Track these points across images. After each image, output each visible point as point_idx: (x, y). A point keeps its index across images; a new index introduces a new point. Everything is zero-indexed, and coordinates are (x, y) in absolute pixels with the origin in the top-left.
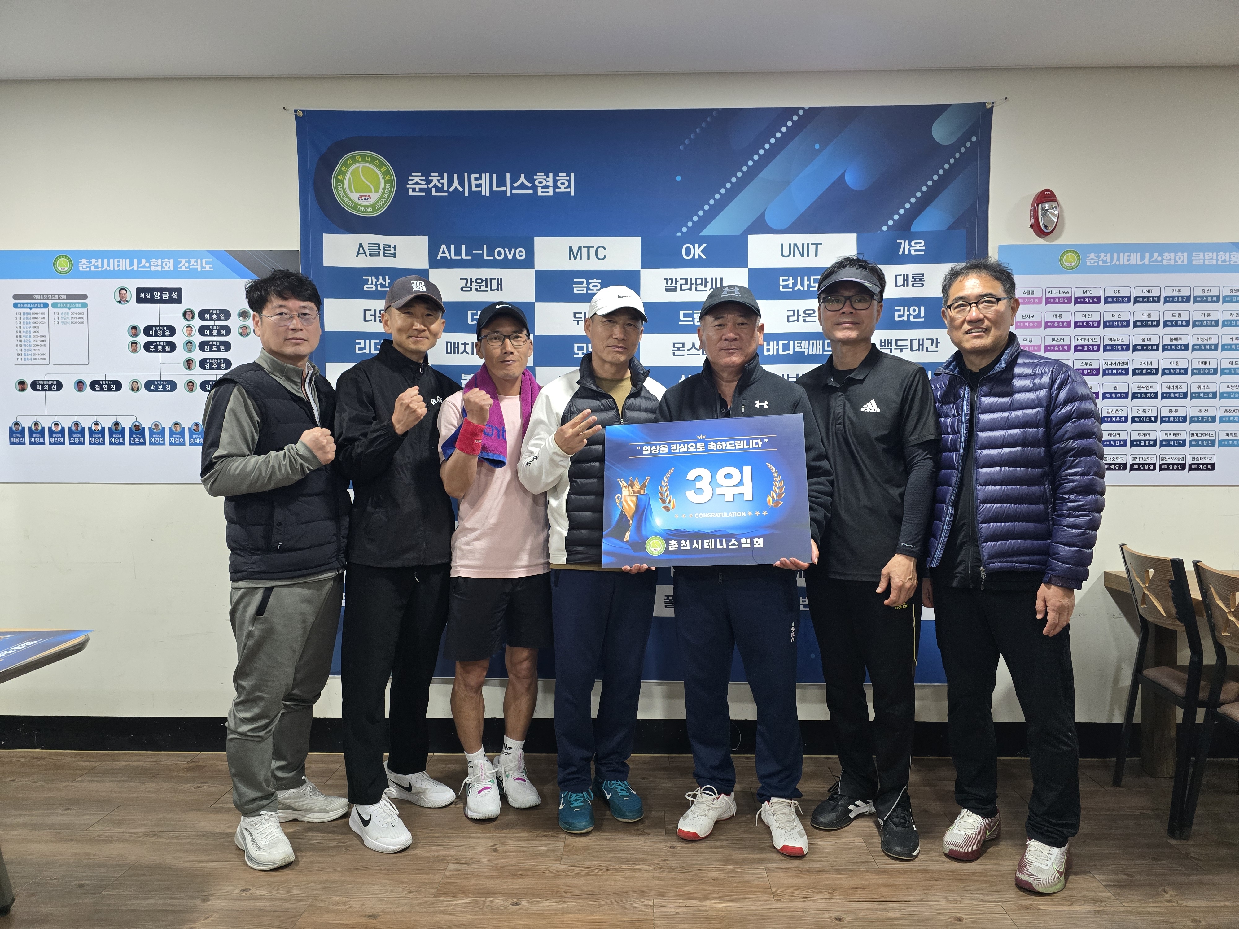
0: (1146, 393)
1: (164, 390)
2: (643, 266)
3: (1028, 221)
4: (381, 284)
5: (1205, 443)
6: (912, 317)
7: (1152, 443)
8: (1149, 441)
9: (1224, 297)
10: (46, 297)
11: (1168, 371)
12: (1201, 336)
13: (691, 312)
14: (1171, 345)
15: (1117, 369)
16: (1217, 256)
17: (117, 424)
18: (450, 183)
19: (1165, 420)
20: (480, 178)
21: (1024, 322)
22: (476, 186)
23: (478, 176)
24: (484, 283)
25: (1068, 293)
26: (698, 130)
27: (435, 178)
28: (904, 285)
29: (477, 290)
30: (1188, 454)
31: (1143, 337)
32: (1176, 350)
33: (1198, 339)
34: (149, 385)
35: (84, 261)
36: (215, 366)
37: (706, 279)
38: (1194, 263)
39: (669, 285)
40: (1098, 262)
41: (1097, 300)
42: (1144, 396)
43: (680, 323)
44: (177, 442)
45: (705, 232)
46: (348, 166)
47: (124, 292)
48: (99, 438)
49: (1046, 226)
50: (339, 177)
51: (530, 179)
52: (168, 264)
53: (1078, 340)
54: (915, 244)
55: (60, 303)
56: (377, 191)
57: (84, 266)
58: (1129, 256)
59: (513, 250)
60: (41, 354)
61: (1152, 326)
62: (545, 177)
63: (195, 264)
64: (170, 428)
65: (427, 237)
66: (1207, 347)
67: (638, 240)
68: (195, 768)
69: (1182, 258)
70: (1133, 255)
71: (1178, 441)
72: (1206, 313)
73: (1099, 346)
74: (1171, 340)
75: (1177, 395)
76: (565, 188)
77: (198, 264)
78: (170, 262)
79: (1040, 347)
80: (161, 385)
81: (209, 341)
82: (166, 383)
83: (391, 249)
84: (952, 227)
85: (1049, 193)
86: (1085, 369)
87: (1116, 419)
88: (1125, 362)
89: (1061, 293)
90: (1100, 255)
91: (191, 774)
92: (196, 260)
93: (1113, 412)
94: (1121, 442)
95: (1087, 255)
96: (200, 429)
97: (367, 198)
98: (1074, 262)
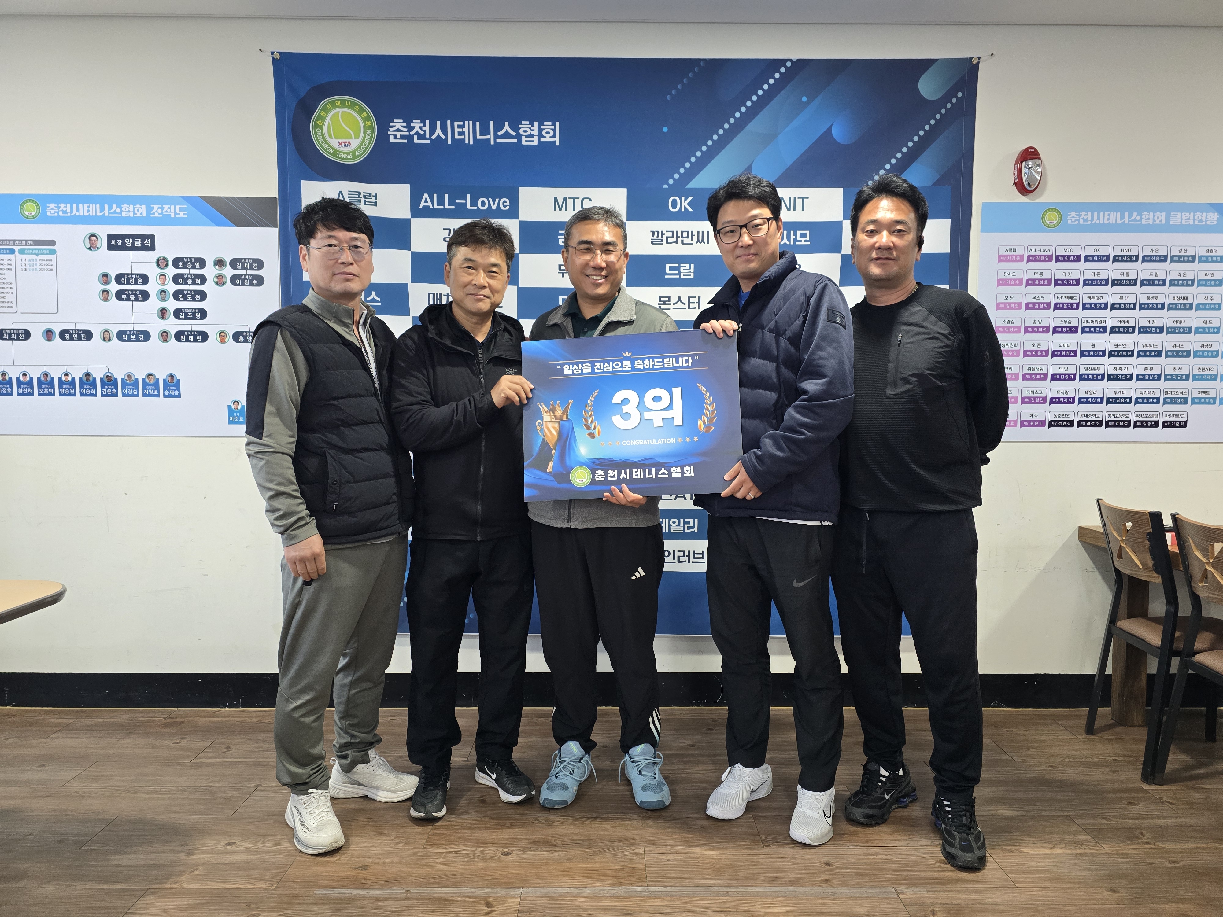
0: (1123, 351)
1: (137, 340)
3: (1011, 179)
5: (1179, 401)
7: (1127, 400)
8: (1125, 398)
9: (1200, 257)
10: (12, 243)
11: (1144, 330)
12: (1177, 296)
13: (677, 265)
14: (1148, 304)
15: (1095, 327)
16: (1194, 216)
17: (88, 375)
18: (433, 130)
19: (1141, 378)
20: (463, 126)
21: (1005, 280)
22: (460, 134)
23: (461, 123)
25: (1049, 251)
26: (685, 81)
27: (417, 125)
30: (1162, 412)
31: (1121, 295)
32: (1153, 309)
33: (1174, 298)
34: (121, 335)
35: (52, 206)
36: (190, 315)
37: (692, 232)
38: (1172, 223)
39: (655, 237)
40: (1079, 221)
41: (1077, 259)
42: (1120, 354)
43: (666, 277)
44: (151, 393)
45: (692, 185)
46: (327, 111)
47: (94, 238)
48: (69, 389)
49: (1029, 184)
50: (318, 122)
51: (515, 128)
52: (140, 210)
53: (1058, 298)
55: (28, 249)
56: (357, 137)
57: (53, 211)
58: (1109, 215)
59: (497, 200)
60: (8, 302)
61: (1130, 285)
62: (530, 126)
63: (169, 210)
64: (143, 380)
65: (409, 185)
66: (1183, 306)
67: (623, 192)
68: (172, 724)
69: (1161, 218)
70: (1113, 214)
71: (1153, 398)
72: (1182, 272)
73: (1078, 304)
74: (1148, 298)
75: (1153, 353)
76: (551, 137)
77: (172, 210)
78: (142, 208)
79: (1020, 304)
80: (133, 334)
81: (183, 290)
82: (139, 333)
83: (372, 197)
84: (937, 184)
85: (1033, 150)
86: (1065, 327)
87: (1093, 376)
88: (1104, 321)
89: (1042, 251)
90: (1081, 213)
91: (168, 730)
92: (169, 206)
93: (1090, 370)
94: (1098, 399)
95: (1069, 213)
96: (175, 381)
97: (347, 144)
98: (1056, 220)
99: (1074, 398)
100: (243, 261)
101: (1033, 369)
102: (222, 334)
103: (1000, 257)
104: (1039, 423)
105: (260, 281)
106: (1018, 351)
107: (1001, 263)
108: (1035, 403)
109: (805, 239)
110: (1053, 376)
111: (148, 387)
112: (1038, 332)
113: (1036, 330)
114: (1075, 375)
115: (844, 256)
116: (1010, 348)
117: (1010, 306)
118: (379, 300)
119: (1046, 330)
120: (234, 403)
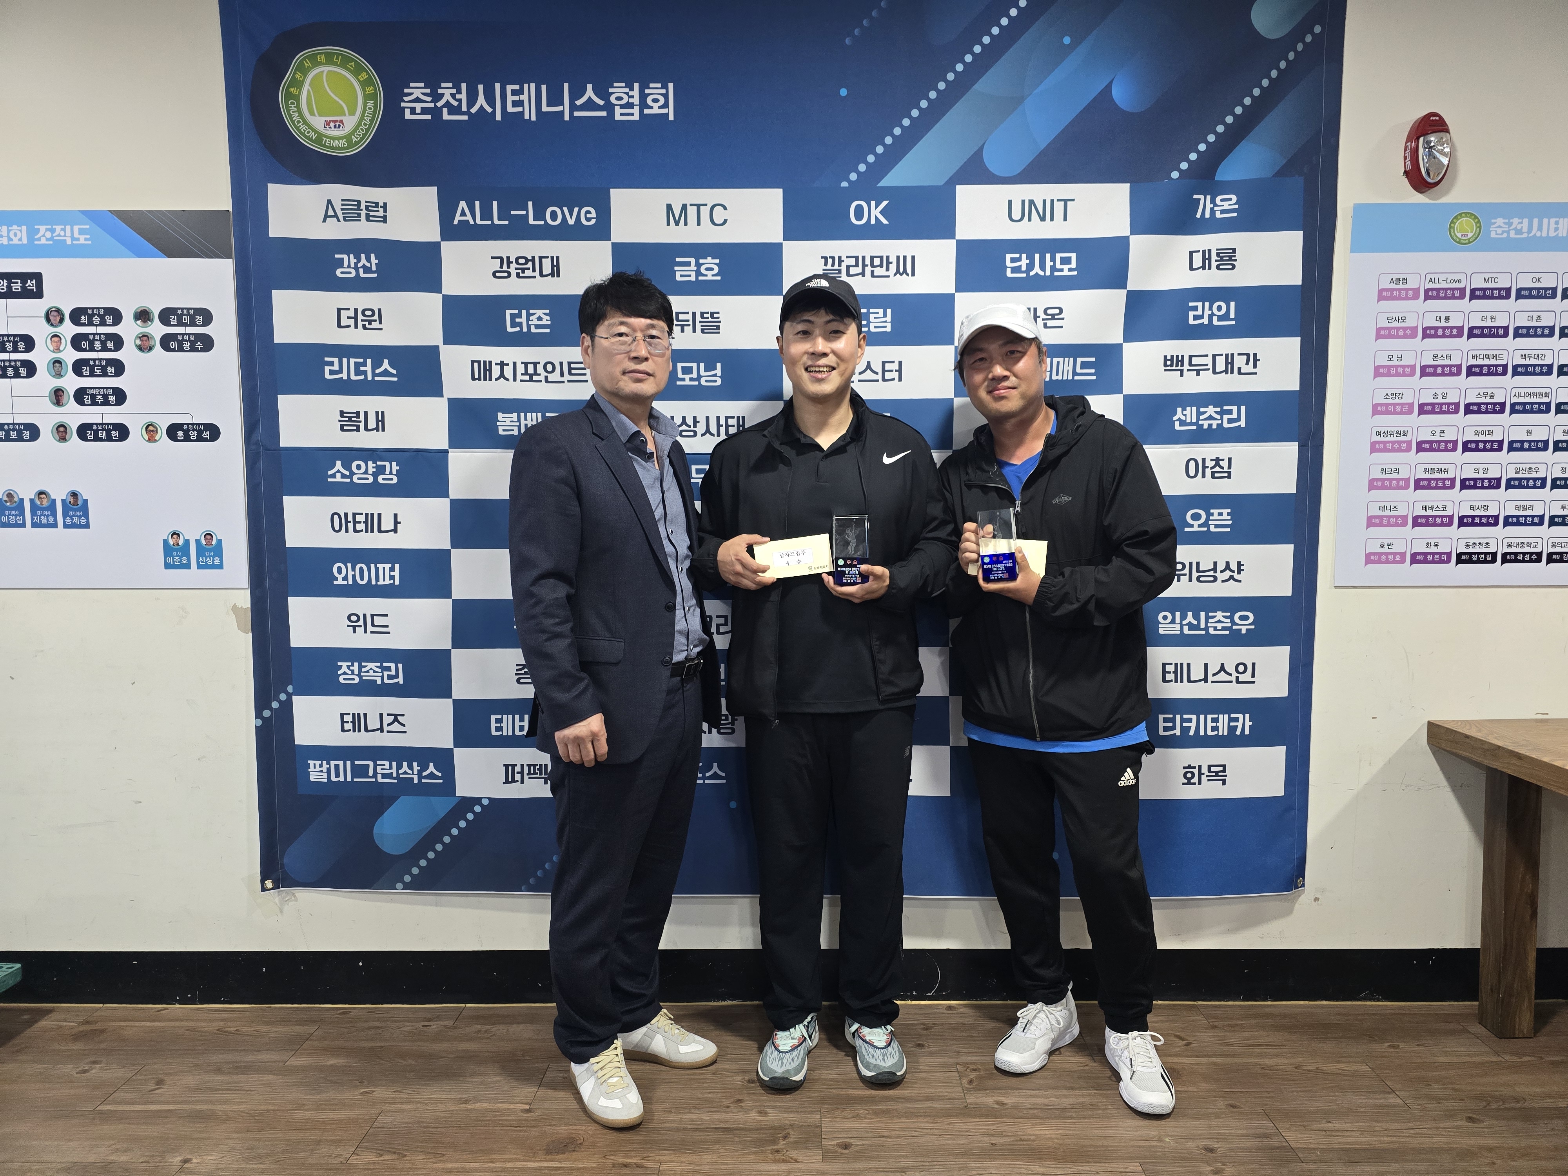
1: (20, 439)
2: (785, 238)
3: (1398, 166)
4: (364, 266)
6: (1215, 318)
15: (1532, 404)
18: (472, 99)
20: (520, 92)
21: (1390, 329)
22: (515, 104)
23: (517, 87)
24: (530, 263)
25: (1460, 281)
26: (874, 13)
27: (447, 92)
28: (1203, 267)
29: (518, 276)
36: (100, 399)
37: (888, 258)
39: (829, 266)
40: (1508, 232)
41: (1504, 294)
44: (44, 522)
45: (888, 181)
46: (305, 72)
49: (1429, 173)
50: (292, 90)
51: (603, 92)
52: (18, 233)
53: (1474, 357)
54: (1222, 200)
56: (352, 113)
58: (1557, 223)
59: (576, 210)
62: (627, 90)
63: (62, 233)
64: (31, 500)
65: (435, 188)
67: (779, 193)
68: (88, 1034)
70: (1563, 222)
73: (1505, 367)
76: (660, 107)
77: (67, 234)
78: (21, 231)
79: (1413, 368)
80: (13, 430)
81: (89, 360)
82: (22, 427)
84: (1281, 173)
85: (1437, 118)
86: (1484, 404)
87: (1528, 482)
88: (1546, 393)
89: (1449, 281)
90: (1511, 221)
91: (78, 1046)
92: (63, 227)
93: (1524, 472)
94: (1535, 518)
95: (1493, 221)
96: (80, 502)
97: (337, 124)
98: (1472, 232)
99: (1497, 518)
100: (179, 312)
101: (1433, 471)
102: (151, 428)
103: (1380, 292)
104: (1440, 557)
105: (207, 343)
106: (1409, 443)
107: (1383, 303)
108: (1435, 525)
109: (1069, 266)
110: (1463, 481)
111: (39, 513)
112: (1442, 412)
113: (1437, 409)
114: (1499, 480)
115: (1130, 294)
116: (1395, 439)
117: (1396, 370)
118: (395, 372)
119: (1454, 409)
120: (172, 536)
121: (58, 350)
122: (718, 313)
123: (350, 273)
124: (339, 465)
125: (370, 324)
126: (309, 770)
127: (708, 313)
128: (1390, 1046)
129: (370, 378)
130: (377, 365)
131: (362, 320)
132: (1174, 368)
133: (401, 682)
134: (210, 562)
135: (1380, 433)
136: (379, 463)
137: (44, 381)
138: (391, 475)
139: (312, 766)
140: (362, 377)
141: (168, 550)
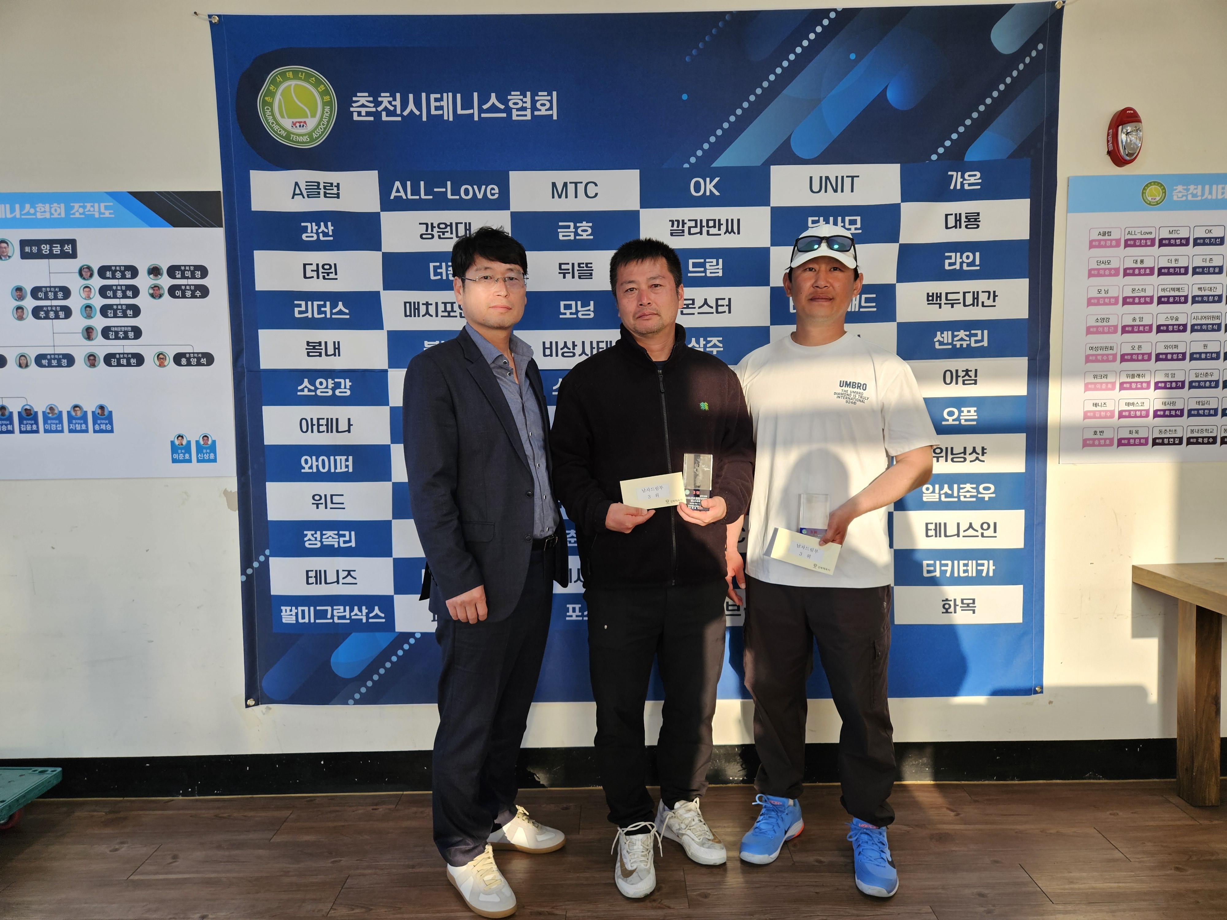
1: (59, 365)
2: (643, 206)
3: (1103, 148)
4: (323, 232)
6: (965, 265)
13: (702, 260)
15: (1207, 325)
17: (3, 408)
18: (404, 105)
20: (441, 99)
21: (1098, 270)
22: (437, 108)
23: (438, 96)
24: (449, 228)
25: (1151, 233)
26: (707, 38)
27: (385, 99)
28: (956, 227)
29: (440, 237)
34: (40, 360)
36: (121, 335)
37: (719, 220)
39: (675, 227)
40: (1186, 196)
41: (1185, 242)
43: (689, 275)
44: (78, 428)
45: (719, 162)
46: (277, 85)
47: (5, 245)
49: (1127, 152)
50: (266, 98)
51: (503, 99)
52: (58, 209)
53: (1163, 290)
54: (969, 176)
56: (314, 116)
58: (1223, 188)
59: (484, 187)
62: (521, 97)
63: (92, 209)
64: (68, 412)
65: (377, 172)
67: (635, 174)
68: (116, 819)
73: (1186, 297)
76: (546, 110)
77: (95, 209)
78: (60, 208)
80: (54, 359)
81: (113, 305)
82: (61, 357)
83: (334, 188)
84: (1015, 155)
85: (1132, 112)
86: (1171, 325)
87: (1205, 383)
88: (1217, 316)
89: (1142, 233)
90: (1189, 187)
91: (108, 831)
92: (92, 204)
93: (1202, 376)
94: (1211, 411)
95: (1175, 188)
96: (106, 413)
98: (1159, 196)
99: (1182, 411)
100: (183, 268)
101: (1133, 376)
102: (161, 356)
103: (1091, 242)
104: (1140, 441)
105: (204, 292)
106: (1115, 356)
107: (1092, 250)
108: (1135, 417)
109: (855, 226)
110: (1156, 384)
111: (74, 421)
112: (1139, 332)
113: (1136, 329)
114: (1183, 382)
115: (901, 246)
116: (1104, 352)
117: (1104, 300)
118: (347, 311)
119: (1148, 329)
120: (178, 438)
121: (89, 298)
122: (591, 263)
123: (313, 237)
124: (306, 382)
125: (328, 275)
126: (282, 614)
127: (583, 264)
128: (1111, 814)
129: (328, 316)
130: (334, 306)
131: (322, 273)
132: (935, 302)
133: (354, 545)
134: (206, 457)
135: (1091, 348)
136: (336, 380)
137: (78, 321)
138: (345, 388)
139: (284, 611)
140: (323, 316)
141: (174, 449)
